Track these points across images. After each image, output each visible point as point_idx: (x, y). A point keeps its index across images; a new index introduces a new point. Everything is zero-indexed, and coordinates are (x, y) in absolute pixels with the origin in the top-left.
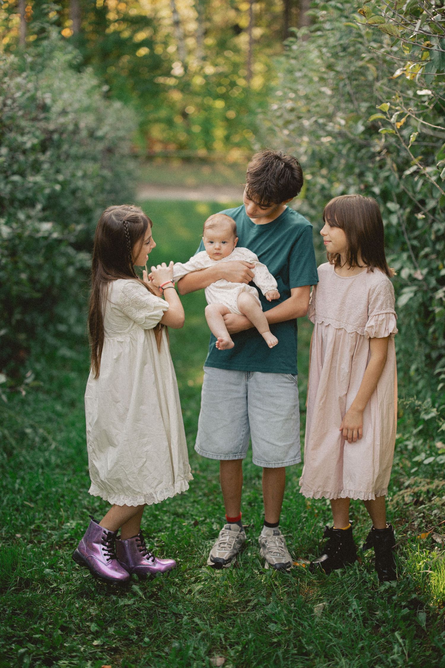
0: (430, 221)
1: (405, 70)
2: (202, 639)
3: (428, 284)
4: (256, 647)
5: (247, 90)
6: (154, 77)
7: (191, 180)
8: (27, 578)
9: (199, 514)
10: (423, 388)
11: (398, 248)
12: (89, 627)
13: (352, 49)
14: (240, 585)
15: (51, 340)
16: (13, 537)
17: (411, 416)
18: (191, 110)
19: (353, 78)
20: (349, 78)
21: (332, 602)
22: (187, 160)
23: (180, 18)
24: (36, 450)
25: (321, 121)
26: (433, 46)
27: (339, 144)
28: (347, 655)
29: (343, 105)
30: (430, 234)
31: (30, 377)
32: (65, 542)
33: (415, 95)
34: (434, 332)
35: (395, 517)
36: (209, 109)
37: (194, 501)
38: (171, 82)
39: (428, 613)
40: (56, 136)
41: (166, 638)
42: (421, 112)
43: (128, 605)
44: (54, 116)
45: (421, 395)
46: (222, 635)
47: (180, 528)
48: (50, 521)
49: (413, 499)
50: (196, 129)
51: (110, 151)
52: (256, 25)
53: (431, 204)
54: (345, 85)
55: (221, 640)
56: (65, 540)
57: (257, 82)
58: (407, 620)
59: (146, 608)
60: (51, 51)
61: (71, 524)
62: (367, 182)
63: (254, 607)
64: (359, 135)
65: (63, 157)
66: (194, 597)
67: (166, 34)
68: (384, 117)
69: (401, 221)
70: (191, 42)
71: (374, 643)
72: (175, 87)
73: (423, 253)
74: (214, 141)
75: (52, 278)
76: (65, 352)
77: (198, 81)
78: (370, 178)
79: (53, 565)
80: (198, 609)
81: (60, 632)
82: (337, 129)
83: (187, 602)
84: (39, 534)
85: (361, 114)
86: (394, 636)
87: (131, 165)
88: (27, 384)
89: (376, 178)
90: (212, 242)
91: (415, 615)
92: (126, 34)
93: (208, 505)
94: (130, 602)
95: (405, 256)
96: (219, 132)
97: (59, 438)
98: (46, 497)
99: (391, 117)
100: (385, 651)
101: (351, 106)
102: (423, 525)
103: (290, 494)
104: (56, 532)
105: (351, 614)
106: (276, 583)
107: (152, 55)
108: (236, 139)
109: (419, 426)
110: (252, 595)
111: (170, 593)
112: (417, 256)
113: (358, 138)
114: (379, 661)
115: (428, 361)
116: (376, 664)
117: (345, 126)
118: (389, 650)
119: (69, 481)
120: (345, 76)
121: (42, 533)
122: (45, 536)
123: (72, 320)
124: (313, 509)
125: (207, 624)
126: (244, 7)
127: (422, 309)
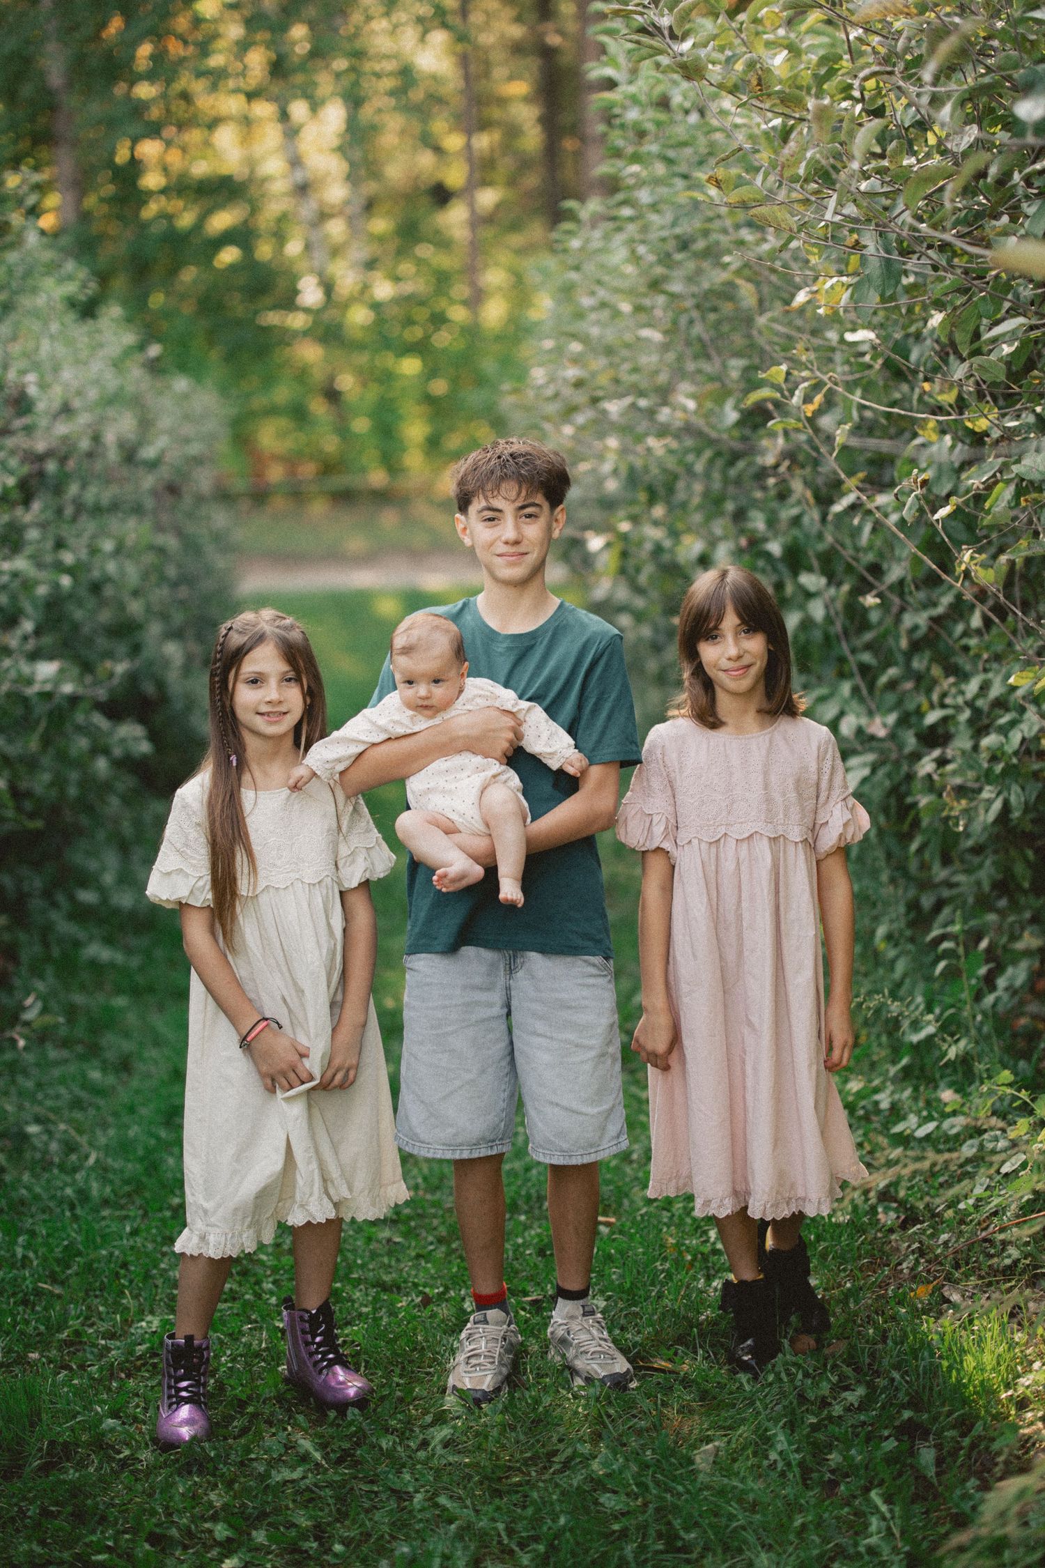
0: (895, 610)
1: (816, 292)
2: (459, 1536)
3: (901, 747)
4: (578, 1544)
5: (472, 332)
6: (256, 313)
7: (356, 543)
8: (65, 1442)
9: (432, 1282)
10: (905, 976)
11: (830, 672)
12: (210, 1531)
13: (700, 245)
14: (533, 1422)
15: (65, 927)
16: (21, 1360)
17: (884, 1039)
18: (347, 382)
19: (708, 305)
20: (698, 307)
21: (734, 1440)
22: (344, 498)
23: (309, 175)
24: (56, 1171)
25: (643, 403)
26: (865, 247)
27: (687, 451)
28: (770, 1546)
29: (691, 366)
30: (897, 638)
31: (30, 1007)
32: (139, 1363)
33: (842, 341)
34: (920, 850)
35: (859, 1257)
36: (387, 378)
37: (418, 1256)
38: (297, 321)
39: (939, 1447)
40: (51, 467)
41: (381, 1542)
42: (857, 376)
43: (293, 1481)
44: (43, 422)
45: (902, 992)
46: (501, 1526)
47: (393, 1313)
48: (102, 1319)
49: (898, 1217)
50: (361, 425)
51: (173, 490)
52: (485, 183)
53: (895, 573)
54: (691, 322)
55: (499, 1536)
56: (139, 1358)
57: (494, 312)
58: (896, 1463)
59: (330, 1485)
60: (28, 274)
61: (148, 1322)
62: (754, 531)
63: (566, 1465)
64: (729, 430)
65: (69, 511)
66: (433, 1455)
67: (278, 214)
68: (778, 395)
69: (832, 612)
70: (336, 229)
71: (826, 1515)
72: (306, 333)
73: (883, 679)
74: (404, 450)
75: (59, 782)
76: (98, 951)
77: (359, 316)
78: (758, 522)
79: (119, 1410)
80: (445, 1478)
81: (147, 1546)
82: (678, 419)
83: (418, 1466)
84: (78, 1350)
85: (731, 385)
86: (869, 1501)
87: (220, 518)
88: (27, 1024)
89: (772, 522)
90: (410, 682)
91: (912, 1453)
92: (186, 220)
93: (450, 1262)
94: (296, 1475)
95: (846, 688)
96: (415, 430)
97: (102, 1140)
98: (89, 1268)
99: (792, 395)
100: (851, 1532)
101: (707, 367)
102: (921, 1268)
103: (628, 1224)
104: (118, 1343)
105: (775, 1461)
106: (612, 1411)
107: (249, 264)
108: (453, 442)
109: (900, 1059)
110: (561, 1440)
111: (381, 1448)
112: (871, 686)
113: (725, 436)
114: (840, 1553)
115: (912, 915)
116: (832, 1559)
117: (696, 412)
118: (858, 1527)
119: (135, 1232)
120: (689, 303)
121: (87, 1348)
122: (92, 1353)
123: (108, 878)
124: (680, 1253)
125: (466, 1507)
126: (454, 142)
127: (893, 801)
